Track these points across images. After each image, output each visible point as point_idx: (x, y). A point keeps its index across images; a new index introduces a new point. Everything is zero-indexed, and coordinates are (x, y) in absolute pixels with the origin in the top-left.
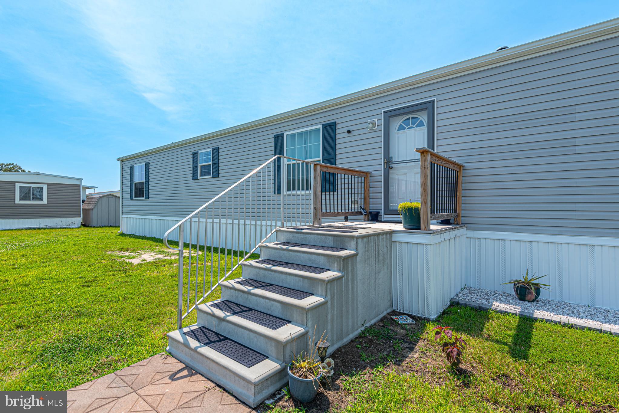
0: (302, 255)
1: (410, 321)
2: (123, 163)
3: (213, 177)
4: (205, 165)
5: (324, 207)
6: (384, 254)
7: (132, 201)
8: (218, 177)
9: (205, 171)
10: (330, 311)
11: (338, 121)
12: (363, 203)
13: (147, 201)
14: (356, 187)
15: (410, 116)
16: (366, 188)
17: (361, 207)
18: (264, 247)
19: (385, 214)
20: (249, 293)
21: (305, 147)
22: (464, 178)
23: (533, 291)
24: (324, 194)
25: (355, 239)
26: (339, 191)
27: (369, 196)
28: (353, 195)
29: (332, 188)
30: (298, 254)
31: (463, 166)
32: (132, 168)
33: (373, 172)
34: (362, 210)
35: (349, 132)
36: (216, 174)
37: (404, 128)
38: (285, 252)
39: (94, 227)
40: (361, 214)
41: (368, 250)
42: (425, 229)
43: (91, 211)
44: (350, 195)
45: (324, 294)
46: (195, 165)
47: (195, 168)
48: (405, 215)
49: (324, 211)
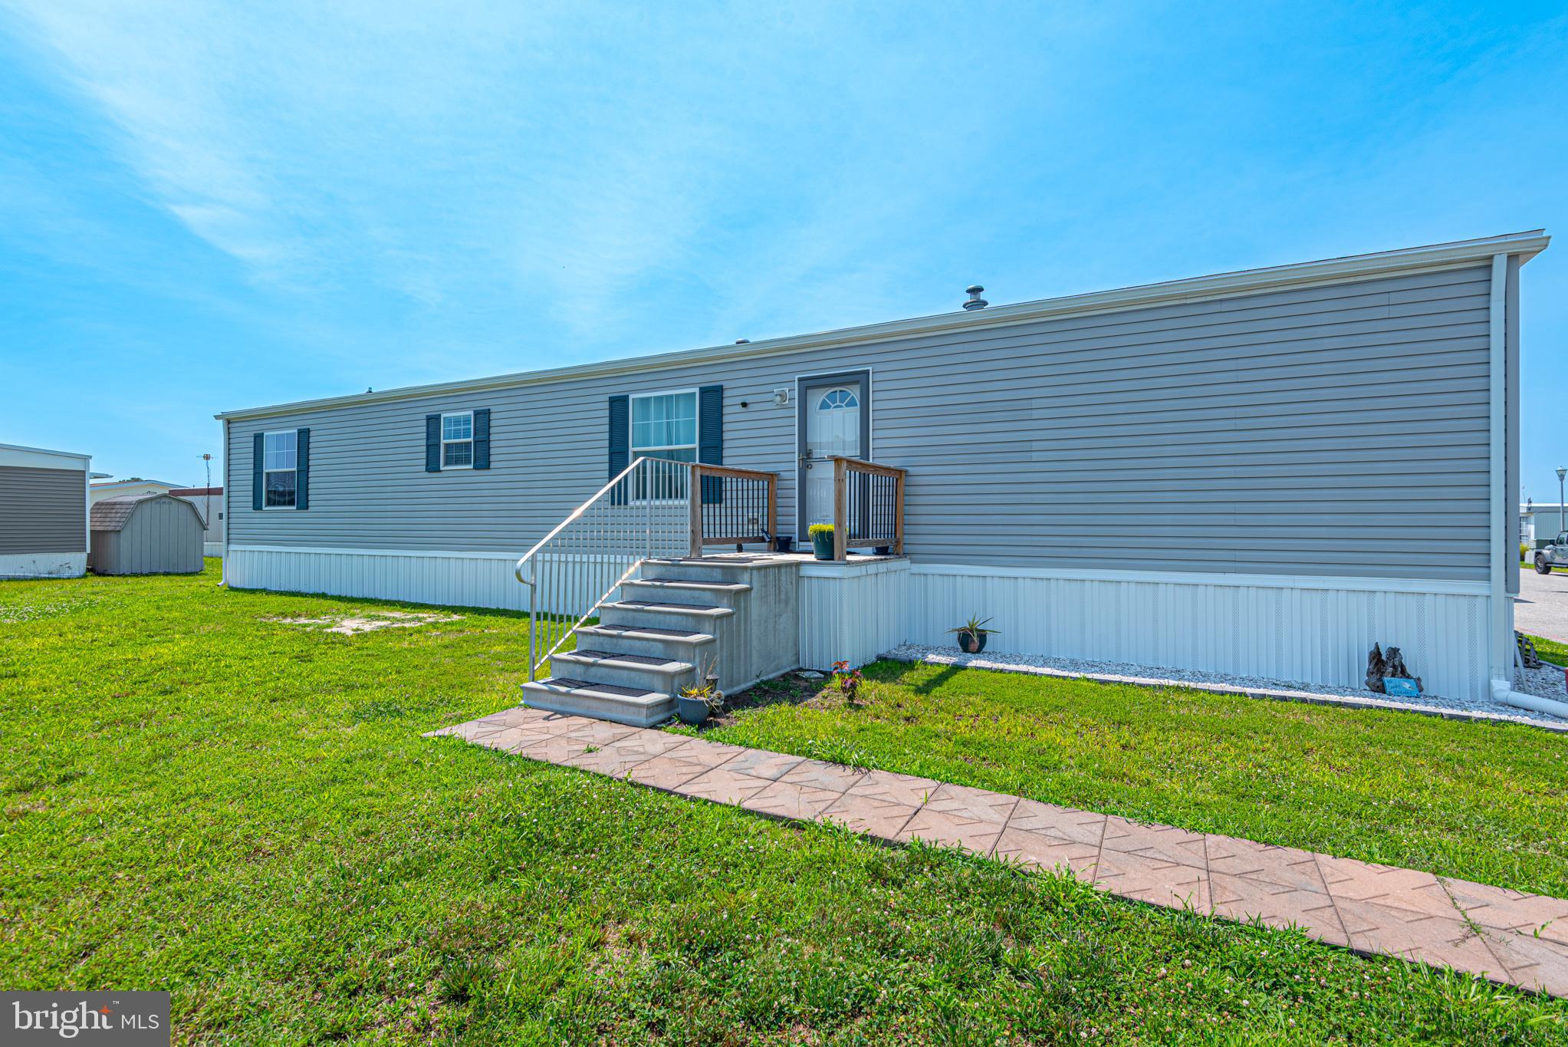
0: (683, 592)
1: (818, 675)
2: (230, 425)
3: (475, 468)
4: (456, 444)
5: (705, 527)
6: (787, 593)
7: (258, 514)
8: (489, 468)
9: (457, 455)
10: (719, 651)
11: (726, 385)
12: (765, 522)
13: (303, 514)
14: (756, 496)
15: (838, 389)
16: (772, 497)
17: (763, 530)
18: (627, 584)
19: (800, 541)
20: (619, 637)
21: (668, 423)
22: (907, 488)
23: (976, 639)
24: (705, 506)
25: (749, 571)
26: (729, 501)
27: (776, 512)
28: (750, 510)
29: (717, 497)
30: (677, 591)
31: (906, 471)
32: (258, 439)
33: (782, 473)
34: (764, 534)
35: (744, 405)
36: (483, 463)
37: (829, 407)
38: (659, 590)
39: (124, 575)
40: (763, 540)
41: (766, 586)
42: (839, 559)
43: (113, 538)
44: (745, 510)
45: (712, 629)
46: (431, 441)
47: (432, 447)
48: (817, 542)
49: (706, 536)
